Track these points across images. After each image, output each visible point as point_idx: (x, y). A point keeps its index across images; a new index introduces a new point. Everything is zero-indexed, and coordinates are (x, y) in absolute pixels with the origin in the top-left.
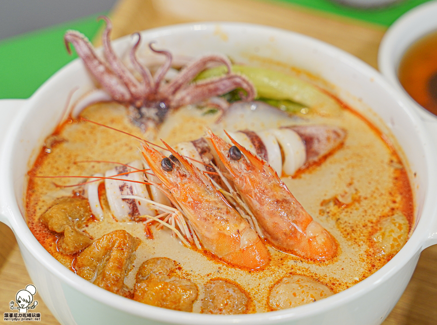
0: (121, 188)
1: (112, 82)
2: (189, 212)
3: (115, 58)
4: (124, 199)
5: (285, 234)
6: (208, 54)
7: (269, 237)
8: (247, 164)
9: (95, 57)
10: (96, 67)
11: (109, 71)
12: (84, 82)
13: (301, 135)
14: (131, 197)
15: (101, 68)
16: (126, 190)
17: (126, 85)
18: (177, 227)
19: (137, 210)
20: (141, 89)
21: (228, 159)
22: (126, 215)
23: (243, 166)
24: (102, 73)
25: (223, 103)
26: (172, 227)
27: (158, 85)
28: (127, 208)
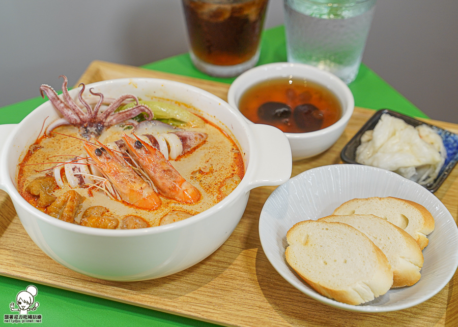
0: (74, 169)
1: (69, 113)
2: (113, 179)
3: (70, 98)
4: (75, 175)
5: (169, 189)
6: (125, 94)
7: (161, 192)
8: (146, 151)
9: (58, 99)
10: (58, 105)
11: (67, 107)
12: (53, 114)
13: (179, 136)
14: (79, 173)
15: (62, 105)
16: (77, 170)
17: (77, 114)
18: (107, 189)
19: (83, 181)
20: (86, 116)
21: (135, 148)
22: (77, 185)
23: (144, 152)
24: (63, 108)
25: (136, 123)
26: (104, 189)
27: (96, 113)
28: (77, 180)
